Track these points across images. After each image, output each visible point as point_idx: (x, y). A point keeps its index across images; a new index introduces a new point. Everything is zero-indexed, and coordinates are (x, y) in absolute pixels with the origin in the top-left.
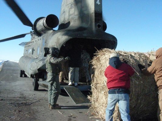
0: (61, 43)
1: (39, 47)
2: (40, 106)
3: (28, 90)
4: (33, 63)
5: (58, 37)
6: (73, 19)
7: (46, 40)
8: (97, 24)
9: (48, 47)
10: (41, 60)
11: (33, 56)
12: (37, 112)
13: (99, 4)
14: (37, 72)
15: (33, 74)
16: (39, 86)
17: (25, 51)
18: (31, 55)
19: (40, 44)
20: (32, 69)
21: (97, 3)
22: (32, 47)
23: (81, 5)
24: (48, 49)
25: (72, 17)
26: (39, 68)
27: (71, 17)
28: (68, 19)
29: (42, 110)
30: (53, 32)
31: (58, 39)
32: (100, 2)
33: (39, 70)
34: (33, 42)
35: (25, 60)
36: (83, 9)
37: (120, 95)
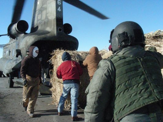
0: (29, 45)
1: (13, 49)
2: (11, 98)
3: (4, 87)
4: (8, 63)
5: (26, 40)
6: (41, 24)
7: (19, 43)
8: (59, 28)
9: (20, 49)
10: (14, 61)
11: (10, 57)
12: (8, 102)
13: (60, 11)
14: (12, 71)
15: (8, 73)
16: (14, 84)
17: (3, 53)
18: (8, 56)
19: (14, 46)
20: (7, 69)
21: (58, 10)
22: (8, 49)
23: (46, 12)
24: (19, 51)
25: (40, 22)
26: (13, 68)
27: (38, 22)
28: (37, 24)
29: (12, 101)
30: (24, 35)
31: (27, 42)
32: (61, 9)
33: (13, 69)
34: (10, 44)
35: (2, 61)
36: (48, 15)
37: (71, 84)
